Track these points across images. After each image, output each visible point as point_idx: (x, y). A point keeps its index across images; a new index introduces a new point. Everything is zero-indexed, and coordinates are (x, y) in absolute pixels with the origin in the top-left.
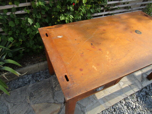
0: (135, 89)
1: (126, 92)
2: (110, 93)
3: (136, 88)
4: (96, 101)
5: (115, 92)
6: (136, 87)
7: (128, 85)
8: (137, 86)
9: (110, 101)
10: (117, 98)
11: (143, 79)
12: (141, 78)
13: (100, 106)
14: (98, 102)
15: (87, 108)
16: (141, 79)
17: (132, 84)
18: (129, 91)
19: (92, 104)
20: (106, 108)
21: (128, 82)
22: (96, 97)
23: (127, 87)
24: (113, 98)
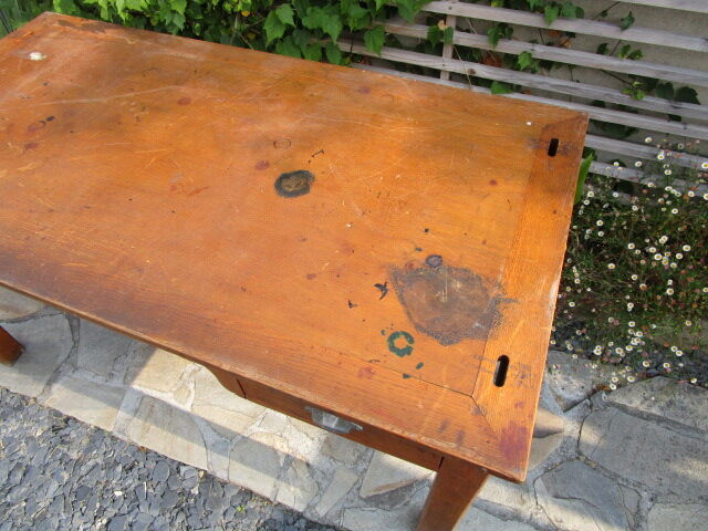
0: (292, 489)
1: (242, 460)
2: (189, 410)
3: (298, 491)
4: (122, 386)
5: (207, 421)
6: (303, 489)
7: (286, 450)
8: (320, 490)
9: (153, 427)
10: (186, 443)
11: (390, 498)
12: (388, 486)
13: (111, 410)
14: (121, 391)
15: (75, 376)
16: (379, 489)
17: (308, 465)
18: (258, 469)
19: (99, 380)
20: (115, 434)
21: (309, 443)
22: (135, 376)
23: (275, 451)
24: (176, 431)
